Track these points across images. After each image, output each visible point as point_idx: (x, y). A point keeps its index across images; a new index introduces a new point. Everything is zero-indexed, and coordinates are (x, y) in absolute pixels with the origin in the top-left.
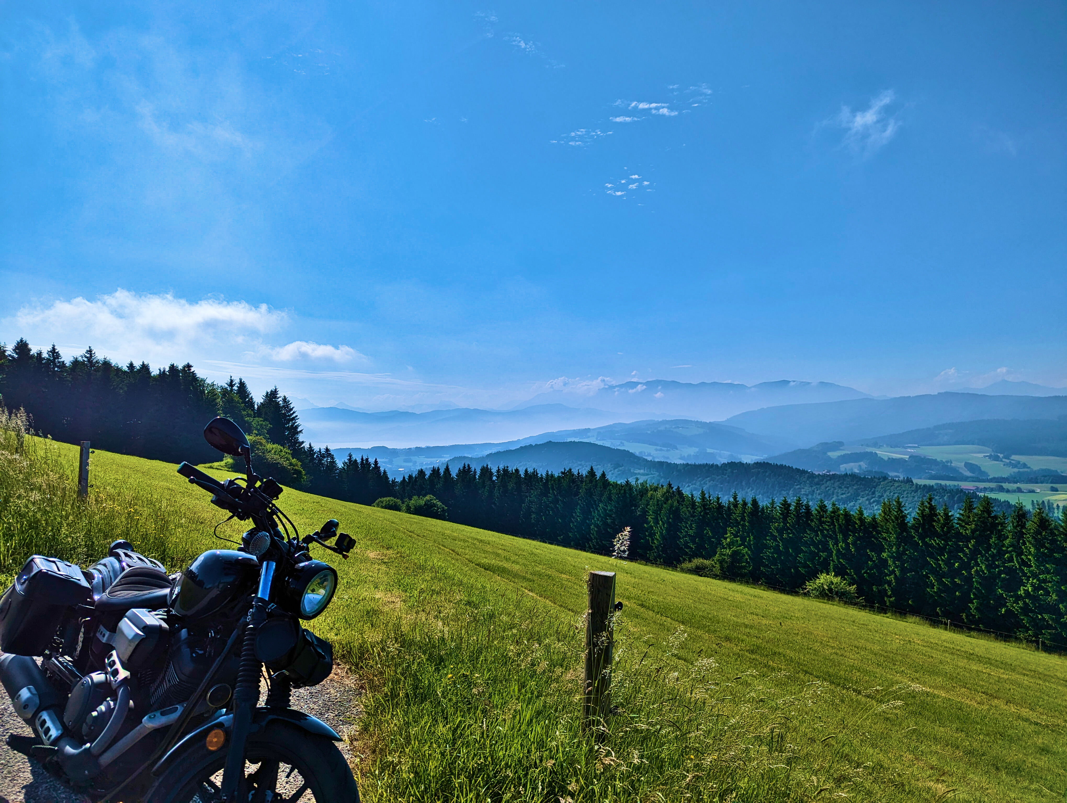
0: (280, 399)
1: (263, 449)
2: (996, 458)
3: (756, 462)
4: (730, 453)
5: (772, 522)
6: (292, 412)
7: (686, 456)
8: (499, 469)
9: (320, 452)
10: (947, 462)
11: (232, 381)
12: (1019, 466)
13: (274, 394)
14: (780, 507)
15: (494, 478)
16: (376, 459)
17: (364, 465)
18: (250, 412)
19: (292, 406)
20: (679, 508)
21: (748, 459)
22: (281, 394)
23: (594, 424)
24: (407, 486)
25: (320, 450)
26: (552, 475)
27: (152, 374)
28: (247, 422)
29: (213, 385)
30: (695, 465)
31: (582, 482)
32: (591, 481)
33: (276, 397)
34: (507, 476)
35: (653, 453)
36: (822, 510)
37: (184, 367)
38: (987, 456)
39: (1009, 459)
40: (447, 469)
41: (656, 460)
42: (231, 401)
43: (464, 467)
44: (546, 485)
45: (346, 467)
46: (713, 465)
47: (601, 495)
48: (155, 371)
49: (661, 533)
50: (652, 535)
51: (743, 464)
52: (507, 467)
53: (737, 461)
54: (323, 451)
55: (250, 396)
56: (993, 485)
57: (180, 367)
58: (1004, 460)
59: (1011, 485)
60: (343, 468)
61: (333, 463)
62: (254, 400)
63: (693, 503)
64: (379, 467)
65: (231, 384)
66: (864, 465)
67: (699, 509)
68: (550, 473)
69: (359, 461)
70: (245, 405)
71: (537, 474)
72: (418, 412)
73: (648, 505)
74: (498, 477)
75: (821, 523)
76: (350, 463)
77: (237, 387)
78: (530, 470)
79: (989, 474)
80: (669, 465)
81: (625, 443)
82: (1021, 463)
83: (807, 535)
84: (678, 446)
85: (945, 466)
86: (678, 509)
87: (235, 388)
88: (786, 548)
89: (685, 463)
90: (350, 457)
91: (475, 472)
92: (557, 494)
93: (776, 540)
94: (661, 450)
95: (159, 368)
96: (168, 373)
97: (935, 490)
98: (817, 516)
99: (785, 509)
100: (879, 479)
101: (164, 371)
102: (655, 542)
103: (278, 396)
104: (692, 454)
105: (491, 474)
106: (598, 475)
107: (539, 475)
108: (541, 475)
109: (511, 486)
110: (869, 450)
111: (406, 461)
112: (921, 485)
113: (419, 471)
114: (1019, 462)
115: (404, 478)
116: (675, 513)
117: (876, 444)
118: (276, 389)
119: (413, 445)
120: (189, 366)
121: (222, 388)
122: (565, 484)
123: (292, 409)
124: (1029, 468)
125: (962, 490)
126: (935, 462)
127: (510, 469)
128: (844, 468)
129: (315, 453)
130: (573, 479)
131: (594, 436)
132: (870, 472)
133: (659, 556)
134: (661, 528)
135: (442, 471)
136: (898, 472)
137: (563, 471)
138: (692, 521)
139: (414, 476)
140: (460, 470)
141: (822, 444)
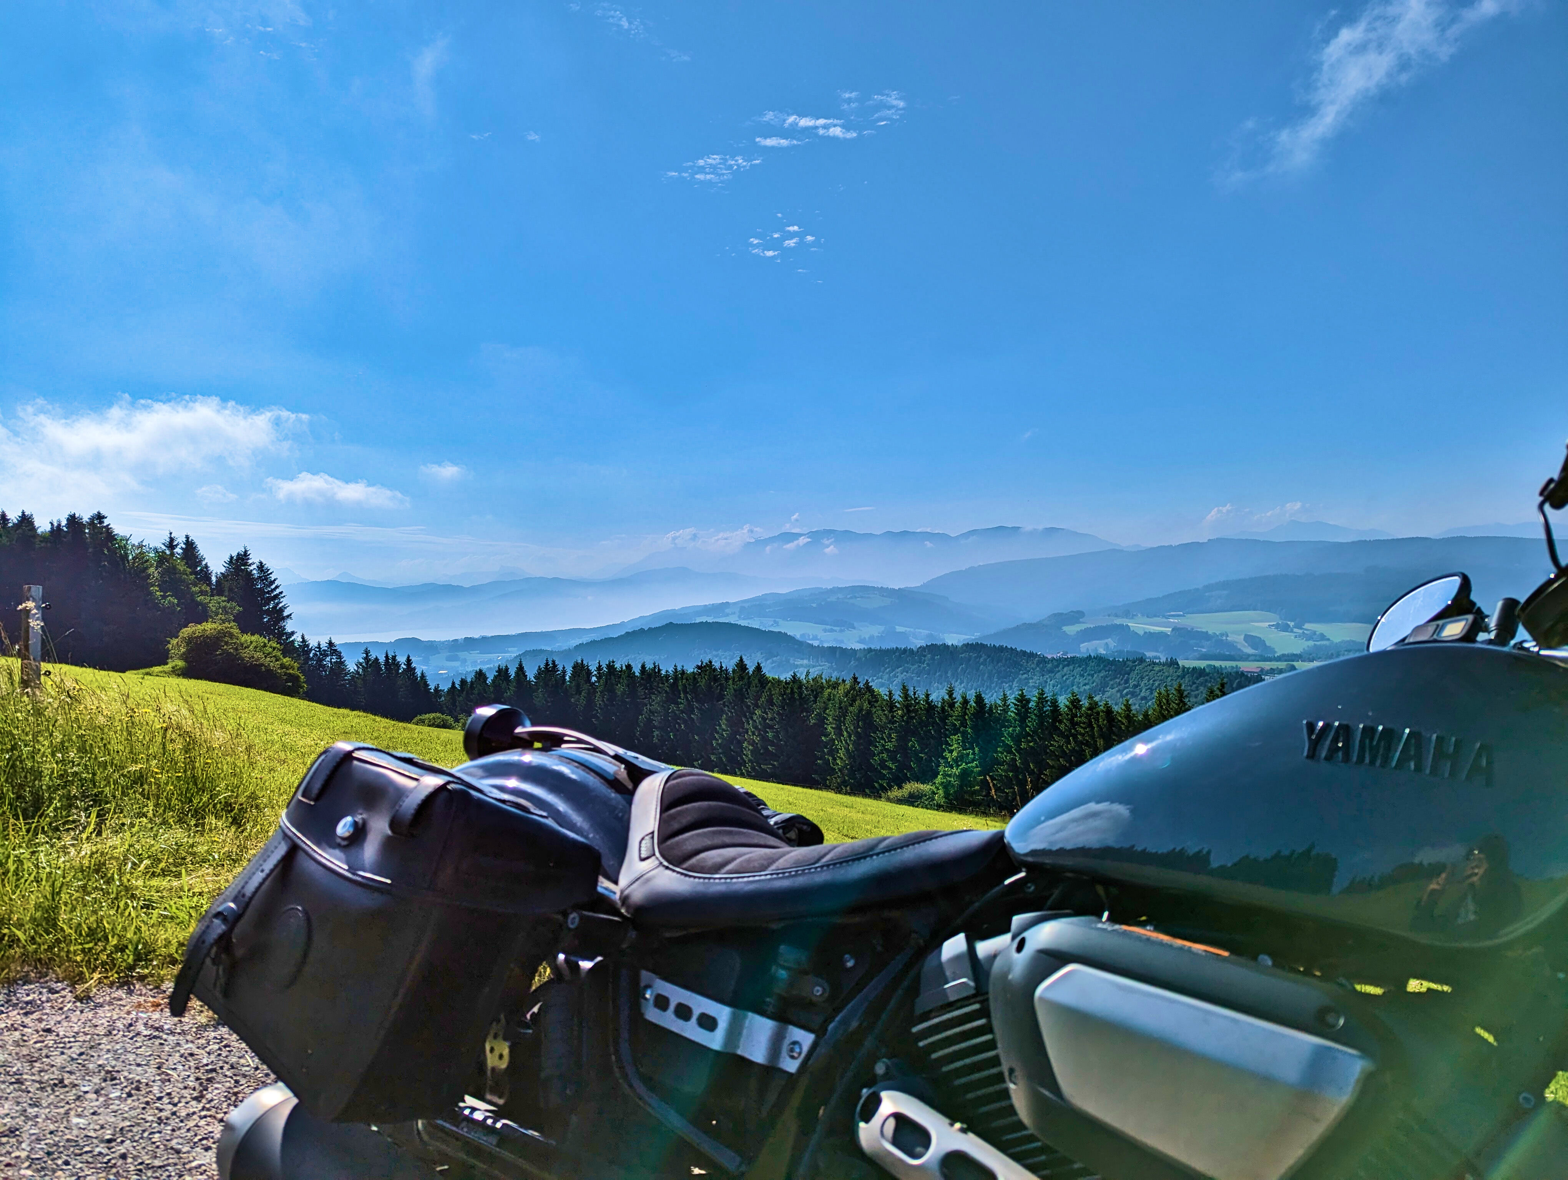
0: (254, 566)
1: (235, 643)
2: (1286, 628)
3: (965, 642)
4: (927, 632)
5: (1005, 727)
6: (273, 587)
7: (867, 637)
8: (600, 666)
9: (319, 647)
10: (1222, 635)
11: (172, 540)
12: (1315, 637)
13: (243, 560)
14: (1015, 705)
15: (594, 679)
16: (409, 657)
17: (390, 665)
18: (204, 587)
19: (273, 577)
20: (871, 711)
21: (954, 639)
22: (254, 559)
23: (734, 596)
24: (459, 696)
25: (319, 645)
26: (683, 671)
27: (39, 531)
28: (200, 603)
29: (141, 546)
30: (881, 650)
31: (727, 679)
32: (741, 678)
33: (246, 564)
34: (614, 675)
35: (821, 635)
36: (1075, 707)
37: (92, 519)
38: (1272, 626)
39: (1301, 629)
40: (521, 669)
41: (826, 645)
42: (173, 570)
43: (547, 664)
44: (674, 685)
45: (360, 671)
46: (905, 650)
47: (758, 698)
48: (43, 525)
49: (847, 750)
50: (833, 752)
51: (948, 646)
52: (613, 662)
53: (939, 643)
54: (324, 646)
55: (204, 563)
56: (1282, 665)
57: (86, 519)
58: (1295, 630)
59: (1306, 664)
60: (358, 672)
61: (341, 663)
62: (211, 569)
63: (891, 705)
64: (414, 669)
65: (171, 545)
66: (1112, 643)
67: (900, 712)
68: (679, 669)
69: (382, 659)
70: (196, 578)
71: (659, 670)
72: (466, 585)
73: (826, 709)
74: (599, 678)
75: (1074, 724)
76: (367, 663)
77: (182, 548)
78: (649, 666)
79: (1276, 650)
80: (843, 651)
81: (781, 621)
82: (1317, 633)
83: (1055, 743)
84: (856, 624)
85: (1219, 640)
86: (869, 713)
87: (178, 550)
88: (1025, 763)
89: (866, 648)
90: (367, 654)
91: (564, 672)
92: (692, 699)
93: (1010, 752)
94: (832, 631)
95: (50, 520)
96: (65, 529)
97: (1208, 674)
98: (1067, 715)
99: (1022, 707)
100: (1134, 662)
101: (59, 525)
102: (838, 761)
103: (250, 561)
104: (876, 634)
105: (589, 673)
106: (751, 669)
107: (663, 672)
108: (667, 671)
109: (620, 689)
110: (1118, 621)
111: (449, 659)
112: (1189, 668)
113: (476, 672)
114: (1315, 633)
115: (453, 683)
116: (866, 719)
117: (1128, 613)
118: (246, 551)
119: (460, 635)
120: (100, 517)
121: (156, 550)
122: (702, 683)
123: (273, 582)
124: (1328, 639)
125: (1242, 674)
126: (1206, 636)
127: (617, 666)
128: (1086, 649)
129: (311, 650)
130: (715, 676)
131: (734, 613)
132: (1120, 652)
133: (845, 783)
134: (846, 743)
135: (512, 672)
136: (1157, 651)
137: (700, 664)
138: (891, 729)
139: (469, 680)
140: (539, 668)
141: (1055, 615)
